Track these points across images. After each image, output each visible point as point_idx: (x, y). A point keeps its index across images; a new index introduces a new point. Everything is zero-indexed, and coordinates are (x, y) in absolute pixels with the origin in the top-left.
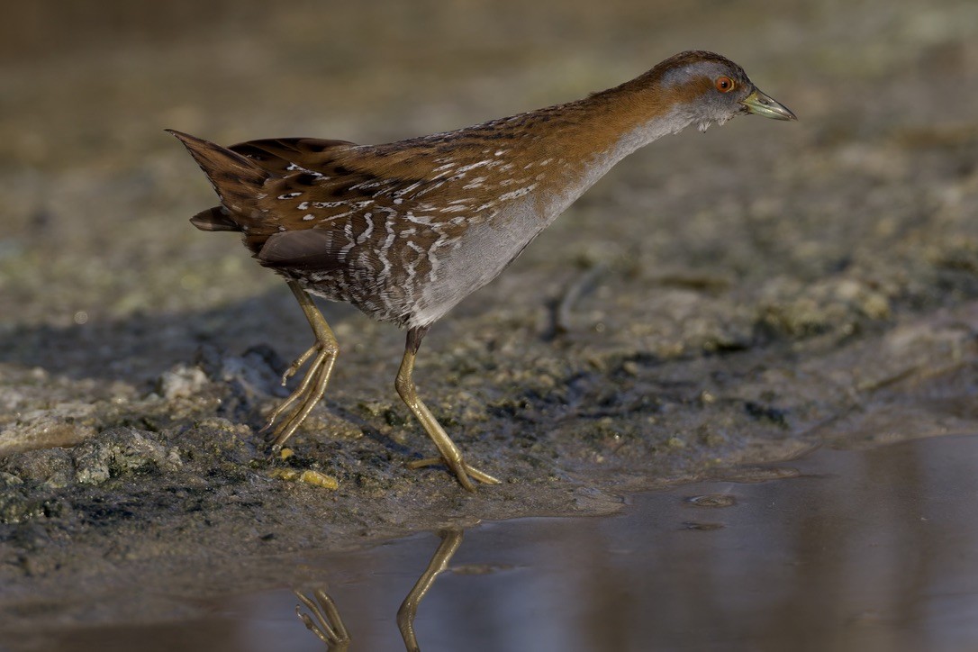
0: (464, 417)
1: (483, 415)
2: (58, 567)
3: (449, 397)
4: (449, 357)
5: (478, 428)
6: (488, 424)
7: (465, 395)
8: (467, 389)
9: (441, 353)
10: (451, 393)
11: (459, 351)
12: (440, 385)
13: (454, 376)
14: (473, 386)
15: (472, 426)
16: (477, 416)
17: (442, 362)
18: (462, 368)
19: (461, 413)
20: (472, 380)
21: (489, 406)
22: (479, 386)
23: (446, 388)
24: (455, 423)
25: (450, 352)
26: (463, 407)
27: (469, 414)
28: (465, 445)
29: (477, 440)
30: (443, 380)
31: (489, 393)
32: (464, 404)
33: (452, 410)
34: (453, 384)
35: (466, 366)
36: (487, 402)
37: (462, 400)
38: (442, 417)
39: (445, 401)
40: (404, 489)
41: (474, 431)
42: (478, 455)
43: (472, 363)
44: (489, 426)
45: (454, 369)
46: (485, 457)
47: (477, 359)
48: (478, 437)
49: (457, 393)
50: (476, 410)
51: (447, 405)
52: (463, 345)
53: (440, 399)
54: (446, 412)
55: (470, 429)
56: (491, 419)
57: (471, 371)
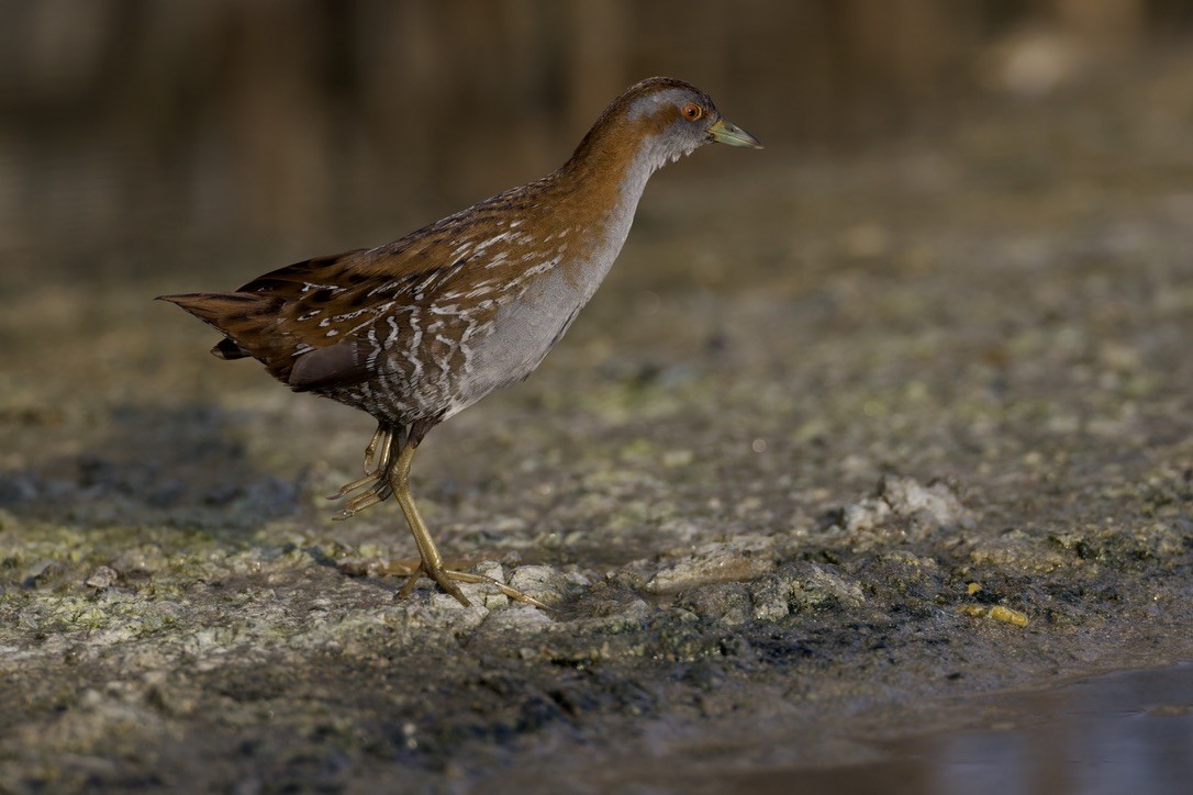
0: (1160, 550)
1: (1179, 547)
2: (735, 708)
3: (1144, 529)
4: (1145, 487)
5: (1174, 561)
6: (1185, 557)
7: (1160, 527)
8: (1162, 520)
9: (1136, 482)
10: (1145, 525)
11: (1154, 481)
12: (1134, 516)
13: (1149, 507)
14: (1169, 517)
15: (1168, 560)
16: (1174, 549)
17: (1136, 493)
18: (1157, 498)
19: (1156, 546)
20: (1168, 511)
21: (1186, 538)
22: (1175, 517)
23: (1140, 520)
24: (1150, 556)
25: (1145, 481)
26: (1158, 539)
27: (1165, 546)
28: (1160, 579)
29: (1173, 574)
30: (1137, 511)
31: (1186, 524)
32: (1160, 536)
33: (1147, 542)
34: (1148, 515)
35: (1162, 497)
36: (1184, 534)
37: (1157, 531)
38: (1137, 549)
39: (1139, 533)
40: (1098, 625)
41: (1170, 564)
42: (1175, 591)
43: (1168, 493)
44: (1185, 559)
45: (1149, 500)
46: (1182, 592)
47: (1173, 489)
48: (1174, 571)
49: (1153, 524)
50: (1173, 542)
51: (1141, 537)
52: (1158, 474)
53: (1134, 531)
54: (1141, 544)
55: (1166, 563)
56: (1188, 552)
57: (1167, 502)
